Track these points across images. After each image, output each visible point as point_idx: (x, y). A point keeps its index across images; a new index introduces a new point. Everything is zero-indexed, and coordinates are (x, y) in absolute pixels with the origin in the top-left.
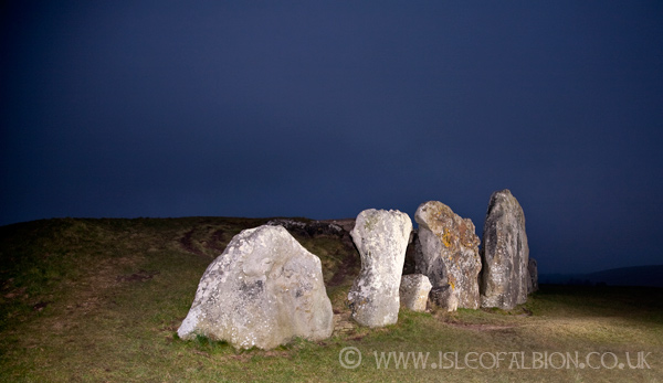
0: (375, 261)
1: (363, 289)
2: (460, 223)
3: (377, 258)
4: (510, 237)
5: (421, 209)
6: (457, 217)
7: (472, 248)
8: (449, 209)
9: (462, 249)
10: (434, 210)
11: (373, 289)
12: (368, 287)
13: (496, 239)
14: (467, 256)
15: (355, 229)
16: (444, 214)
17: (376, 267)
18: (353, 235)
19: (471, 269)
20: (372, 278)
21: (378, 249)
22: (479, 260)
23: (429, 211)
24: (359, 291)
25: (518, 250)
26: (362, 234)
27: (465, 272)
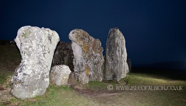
0: (27, 57)
1: (19, 74)
2: (93, 40)
3: (29, 55)
4: (118, 48)
5: (71, 33)
6: (91, 38)
7: (99, 52)
8: (87, 33)
9: (94, 53)
10: (78, 33)
11: (25, 74)
12: (22, 73)
13: (111, 48)
14: (97, 56)
15: (17, 37)
16: (84, 35)
17: (28, 61)
18: (16, 41)
19: (98, 62)
20: (24, 67)
21: (30, 49)
22: (103, 58)
23: (75, 34)
24: (17, 76)
25: (122, 54)
26: (21, 41)
27: (95, 64)
